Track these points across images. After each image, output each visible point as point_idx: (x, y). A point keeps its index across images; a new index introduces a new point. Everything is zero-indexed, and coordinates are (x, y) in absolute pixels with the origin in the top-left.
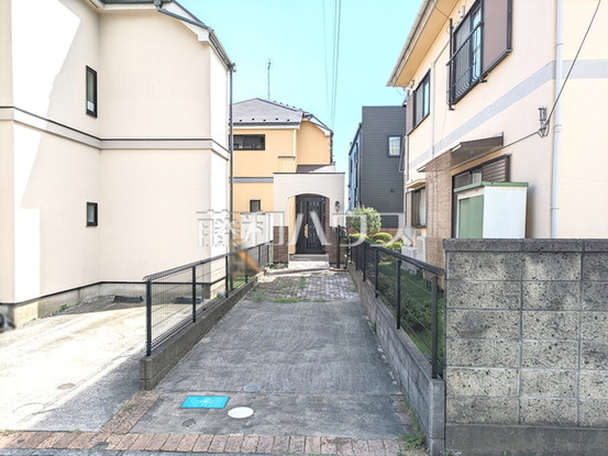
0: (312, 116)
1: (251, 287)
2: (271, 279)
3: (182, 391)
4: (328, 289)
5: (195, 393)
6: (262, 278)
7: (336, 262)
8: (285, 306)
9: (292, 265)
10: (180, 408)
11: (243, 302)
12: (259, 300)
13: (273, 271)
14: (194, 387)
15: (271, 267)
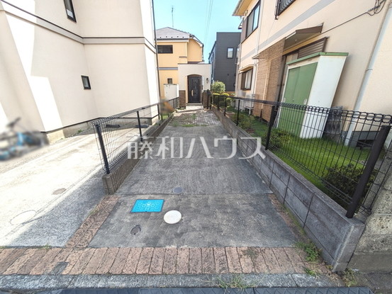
0: (194, 36)
1: (171, 119)
2: (179, 114)
3: (133, 195)
4: (206, 119)
5: (142, 197)
6: (175, 114)
7: (207, 106)
8: (188, 129)
9: (188, 108)
10: (131, 213)
11: (168, 127)
12: (175, 126)
13: (180, 111)
14: (141, 190)
15: (179, 109)
